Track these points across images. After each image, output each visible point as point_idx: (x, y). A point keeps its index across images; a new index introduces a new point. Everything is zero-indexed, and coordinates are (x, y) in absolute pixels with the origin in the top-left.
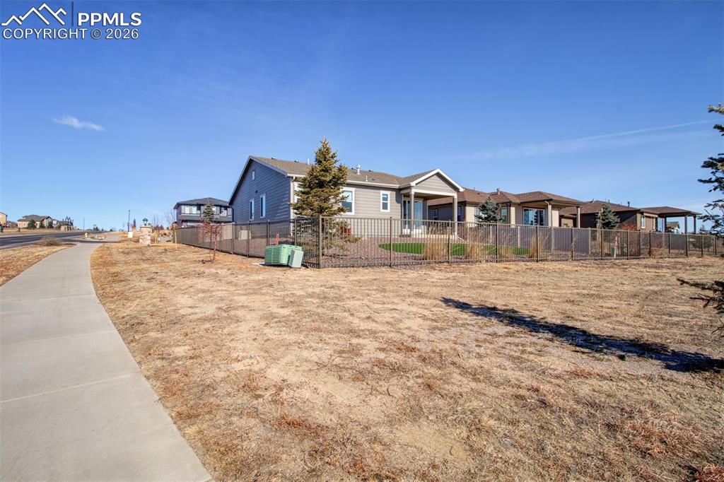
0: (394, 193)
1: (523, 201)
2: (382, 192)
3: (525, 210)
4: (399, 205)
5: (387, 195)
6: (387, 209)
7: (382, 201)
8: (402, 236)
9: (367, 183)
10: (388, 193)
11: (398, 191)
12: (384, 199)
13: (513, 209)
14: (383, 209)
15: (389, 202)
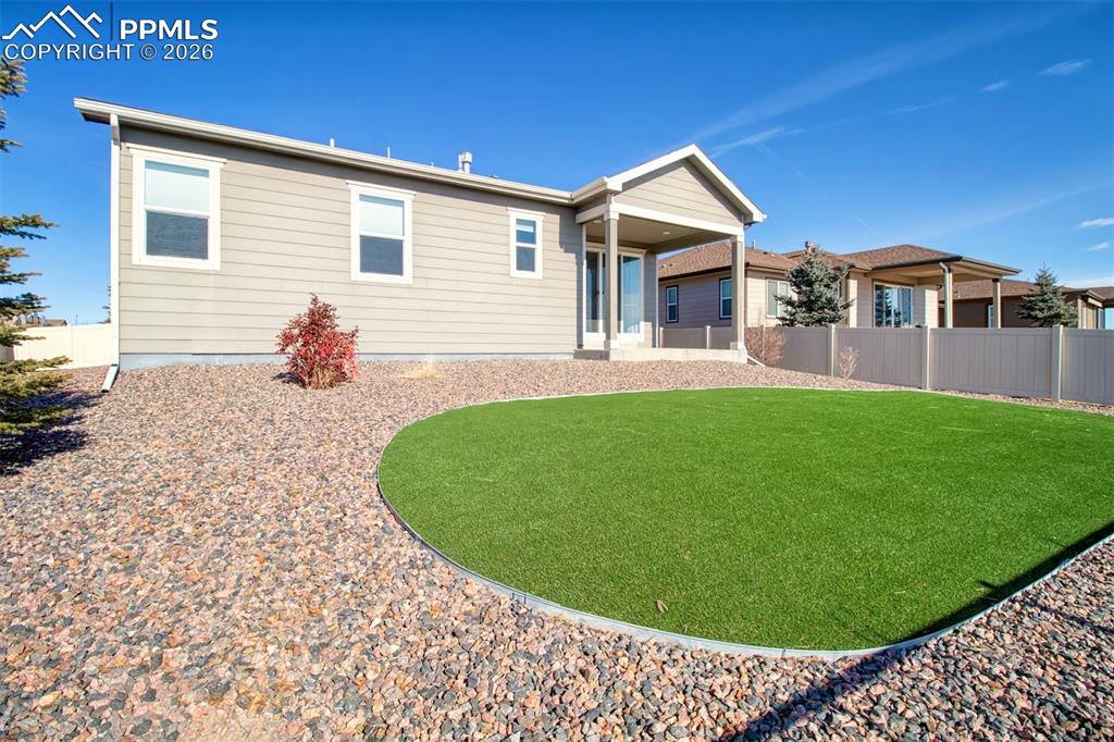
0: (556, 218)
1: (878, 265)
2: (517, 213)
3: (878, 288)
4: (572, 256)
5: (533, 224)
6: (531, 268)
7: (514, 244)
8: (581, 353)
9: (464, 175)
10: (538, 216)
11: (570, 210)
12: (522, 236)
13: (853, 284)
14: (520, 267)
15: (539, 247)
